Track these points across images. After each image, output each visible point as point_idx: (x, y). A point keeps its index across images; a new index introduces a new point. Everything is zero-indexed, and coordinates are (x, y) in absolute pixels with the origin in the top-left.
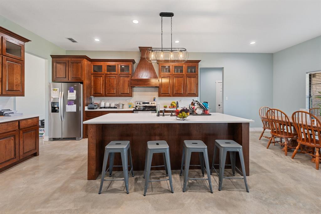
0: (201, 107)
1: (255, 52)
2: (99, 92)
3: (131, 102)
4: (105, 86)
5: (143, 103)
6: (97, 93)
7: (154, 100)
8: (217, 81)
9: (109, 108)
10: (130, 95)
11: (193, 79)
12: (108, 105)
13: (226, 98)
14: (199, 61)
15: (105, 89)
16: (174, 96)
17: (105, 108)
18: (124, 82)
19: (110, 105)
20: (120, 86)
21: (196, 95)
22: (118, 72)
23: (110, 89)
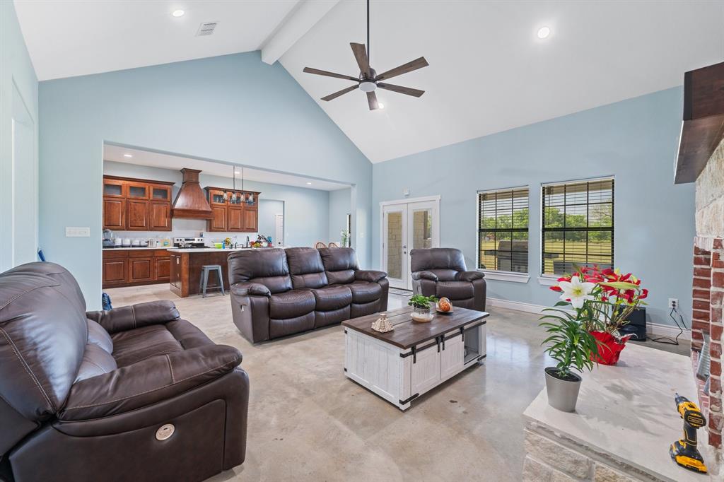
0: (267, 241)
1: (323, 189)
2: (116, 223)
3: (167, 238)
4: (127, 216)
5: (186, 240)
6: (112, 224)
7: (202, 236)
8: (277, 214)
9: (129, 247)
10: (168, 228)
11: (251, 212)
12: (127, 242)
13: (287, 235)
14: (259, 193)
15: (127, 219)
16: (228, 231)
17: (122, 246)
18: (159, 211)
19: (140, 243)
20: (152, 216)
21: (255, 230)
22: (149, 197)
23: (135, 220)
